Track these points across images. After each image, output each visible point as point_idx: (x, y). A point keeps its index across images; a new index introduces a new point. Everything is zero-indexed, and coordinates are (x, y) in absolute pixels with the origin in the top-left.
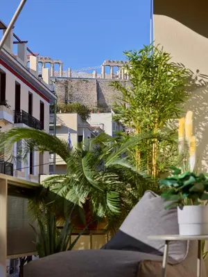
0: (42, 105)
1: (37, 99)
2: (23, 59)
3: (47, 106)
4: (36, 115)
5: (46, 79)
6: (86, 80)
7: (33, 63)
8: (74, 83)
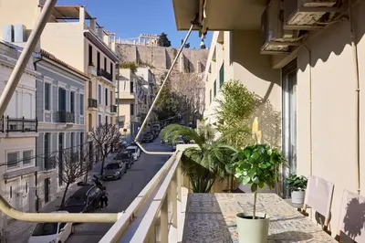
0: (111, 65)
1: (109, 61)
2: (102, 37)
3: (114, 64)
4: (109, 71)
5: (113, 49)
6: (130, 46)
7: (106, 39)
8: (122, 47)
